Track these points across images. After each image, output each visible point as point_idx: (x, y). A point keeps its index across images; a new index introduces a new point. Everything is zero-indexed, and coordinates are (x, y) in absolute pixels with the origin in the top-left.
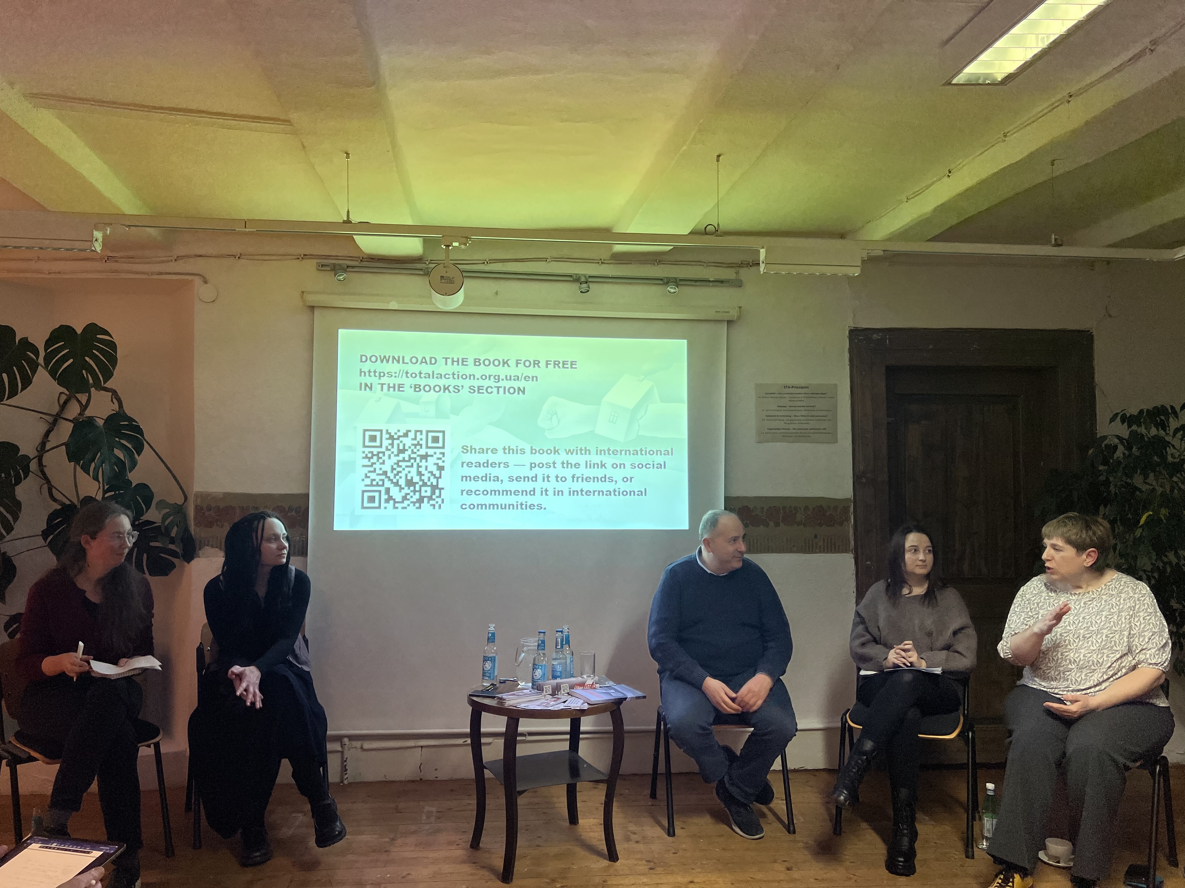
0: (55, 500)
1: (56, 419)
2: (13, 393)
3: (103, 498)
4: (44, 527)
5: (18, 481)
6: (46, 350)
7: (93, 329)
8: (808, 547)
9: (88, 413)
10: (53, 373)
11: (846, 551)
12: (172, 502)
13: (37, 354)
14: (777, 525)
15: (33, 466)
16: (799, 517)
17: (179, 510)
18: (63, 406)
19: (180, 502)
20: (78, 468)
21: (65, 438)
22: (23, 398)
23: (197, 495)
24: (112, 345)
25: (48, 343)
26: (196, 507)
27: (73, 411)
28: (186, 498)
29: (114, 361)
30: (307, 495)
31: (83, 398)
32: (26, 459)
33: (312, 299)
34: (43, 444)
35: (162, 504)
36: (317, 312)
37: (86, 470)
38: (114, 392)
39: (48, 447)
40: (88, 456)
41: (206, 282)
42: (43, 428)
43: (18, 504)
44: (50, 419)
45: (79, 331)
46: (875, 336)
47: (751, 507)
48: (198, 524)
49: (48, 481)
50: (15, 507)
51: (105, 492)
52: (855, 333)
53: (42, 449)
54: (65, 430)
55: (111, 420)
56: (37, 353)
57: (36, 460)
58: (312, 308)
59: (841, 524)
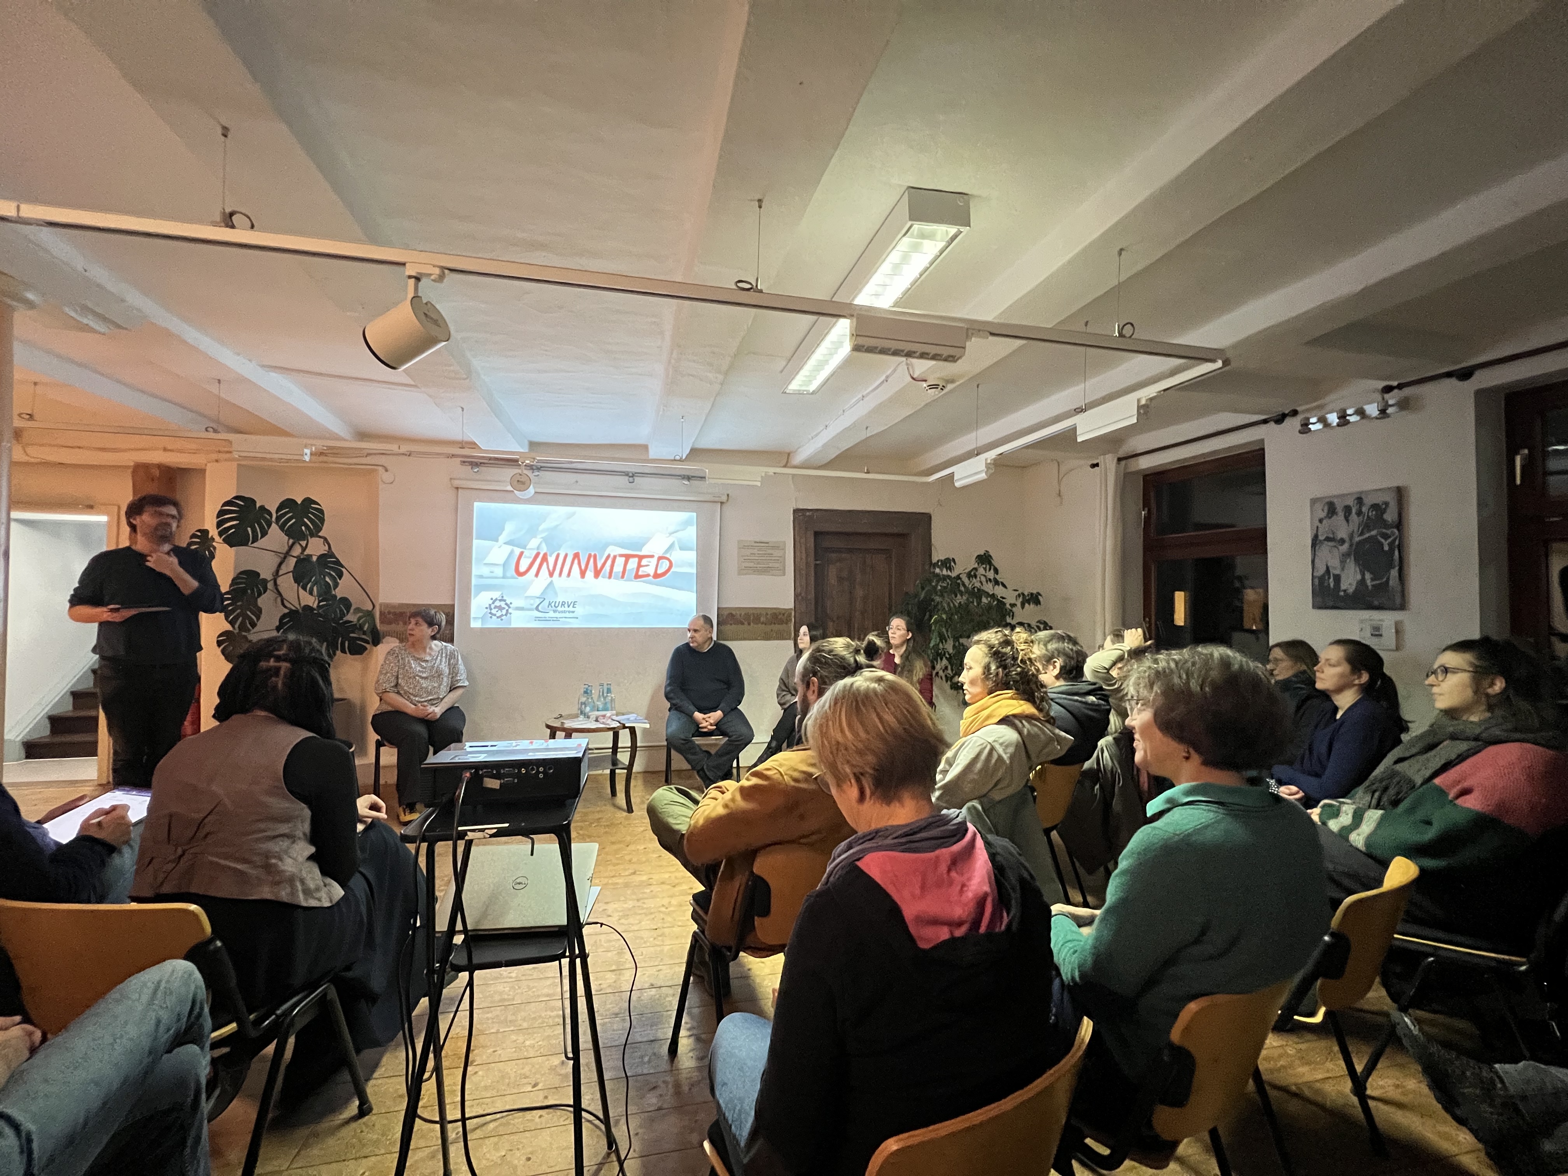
0: (285, 607)
1: (287, 554)
2: (255, 540)
3: (318, 606)
4: (278, 624)
5: (260, 595)
6: (277, 513)
7: (308, 501)
8: (767, 637)
9: (307, 552)
10: (282, 528)
11: (789, 639)
12: (365, 608)
13: (271, 517)
14: (749, 624)
15: (270, 585)
16: (762, 619)
17: (370, 614)
18: (291, 548)
19: (370, 608)
20: (300, 588)
21: (291, 568)
22: (262, 543)
23: (381, 605)
24: (321, 511)
25: (278, 511)
26: (381, 612)
27: (297, 551)
28: (374, 606)
29: (322, 521)
30: (453, 606)
31: (304, 543)
32: (265, 582)
33: (457, 483)
34: (277, 571)
35: (358, 610)
36: (460, 490)
37: (304, 589)
38: (325, 539)
39: (281, 573)
40: (305, 581)
41: (387, 470)
42: (278, 560)
43: (260, 610)
44: (282, 556)
45: (299, 502)
46: (808, 514)
47: (734, 613)
48: (382, 622)
49: (280, 594)
50: (258, 612)
51: (319, 602)
52: (796, 511)
53: (277, 574)
54: (292, 562)
55: (322, 557)
56: (270, 514)
57: (272, 582)
58: (457, 488)
59: (787, 623)
